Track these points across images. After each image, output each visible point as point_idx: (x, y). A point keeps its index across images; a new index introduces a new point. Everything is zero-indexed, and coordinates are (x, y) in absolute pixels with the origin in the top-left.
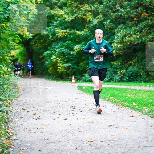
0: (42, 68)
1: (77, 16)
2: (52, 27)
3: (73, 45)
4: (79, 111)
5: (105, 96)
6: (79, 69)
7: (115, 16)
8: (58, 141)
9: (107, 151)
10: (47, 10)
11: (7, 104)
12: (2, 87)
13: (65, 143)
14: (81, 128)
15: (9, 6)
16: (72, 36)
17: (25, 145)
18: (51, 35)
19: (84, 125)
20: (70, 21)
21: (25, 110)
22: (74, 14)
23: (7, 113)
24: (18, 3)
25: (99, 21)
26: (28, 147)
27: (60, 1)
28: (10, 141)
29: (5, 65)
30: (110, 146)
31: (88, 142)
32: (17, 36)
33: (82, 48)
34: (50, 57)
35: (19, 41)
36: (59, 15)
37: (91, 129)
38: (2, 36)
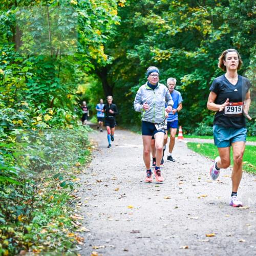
0: (128, 113)
1: (186, 27)
2: (144, 45)
3: (180, 75)
4: (191, 185)
6: (191, 114)
7: (250, 26)
8: (155, 234)
9: (239, 252)
10: (137, 17)
11: (71, 173)
12: (64, 144)
13: (168, 238)
14: (194, 213)
16: (178, 60)
17: (101, 240)
18: (142, 59)
19: (199, 208)
20: (174, 34)
21: (100, 183)
22: (181, 24)
23: (71, 188)
24: (89, 7)
25: (223, 35)
26: (106, 245)
27: (158, 2)
28: (76, 234)
29: (67, 109)
30: (243, 244)
31: (207, 236)
32: (87, 60)
33: (195, 80)
35: (90, 69)
36: (156, 24)
37: (211, 215)
38: (63, 60)
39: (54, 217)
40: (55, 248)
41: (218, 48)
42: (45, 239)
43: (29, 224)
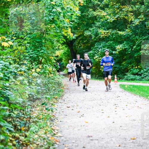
1: (119, 17)
2: (94, 28)
3: (115, 45)
4: (122, 109)
5: (147, 94)
6: (122, 68)
8: (101, 138)
10: (90, 12)
11: (52, 102)
12: (48, 86)
13: (108, 140)
14: (124, 125)
15: (53, 8)
16: (114, 36)
17: (70, 141)
18: (94, 36)
19: (127, 123)
20: (112, 21)
21: (69, 108)
22: (116, 15)
23: (52, 111)
24: (62, 6)
25: (141, 21)
26: (73, 144)
27: (103, 2)
28: (55, 138)
29: (50, 65)
31: (131, 139)
32: (61, 36)
33: (124, 48)
34: (92, 57)
35: (63, 42)
36: (101, 16)
37: (134, 127)
38: (47, 37)
39: (42, 128)
40: (42, 146)
41: (138, 29)
42: (37, 140)
43: (28, 132)
